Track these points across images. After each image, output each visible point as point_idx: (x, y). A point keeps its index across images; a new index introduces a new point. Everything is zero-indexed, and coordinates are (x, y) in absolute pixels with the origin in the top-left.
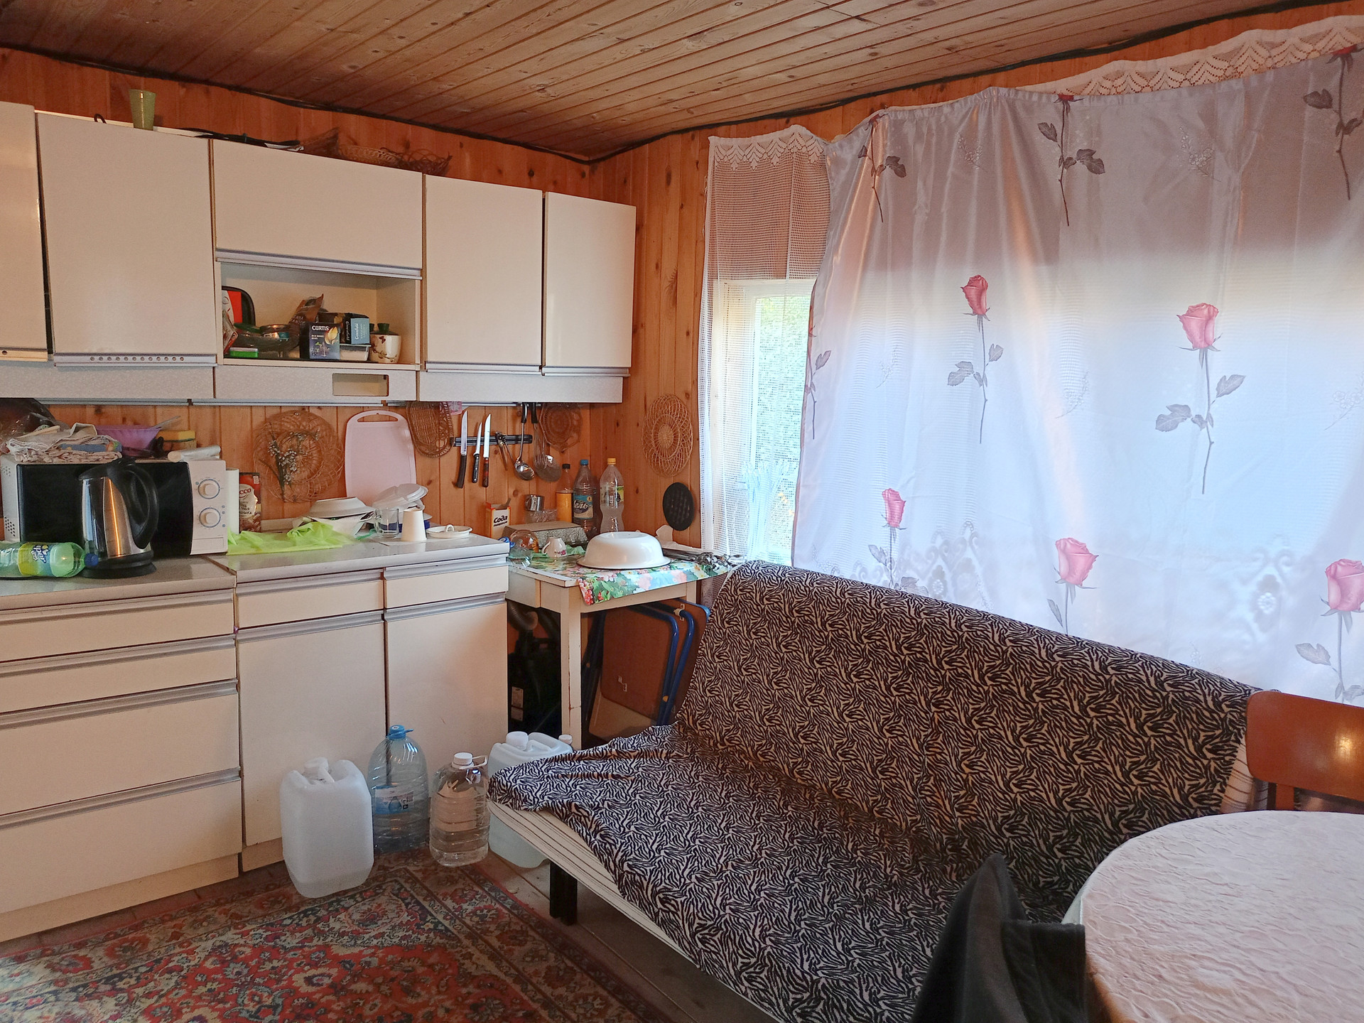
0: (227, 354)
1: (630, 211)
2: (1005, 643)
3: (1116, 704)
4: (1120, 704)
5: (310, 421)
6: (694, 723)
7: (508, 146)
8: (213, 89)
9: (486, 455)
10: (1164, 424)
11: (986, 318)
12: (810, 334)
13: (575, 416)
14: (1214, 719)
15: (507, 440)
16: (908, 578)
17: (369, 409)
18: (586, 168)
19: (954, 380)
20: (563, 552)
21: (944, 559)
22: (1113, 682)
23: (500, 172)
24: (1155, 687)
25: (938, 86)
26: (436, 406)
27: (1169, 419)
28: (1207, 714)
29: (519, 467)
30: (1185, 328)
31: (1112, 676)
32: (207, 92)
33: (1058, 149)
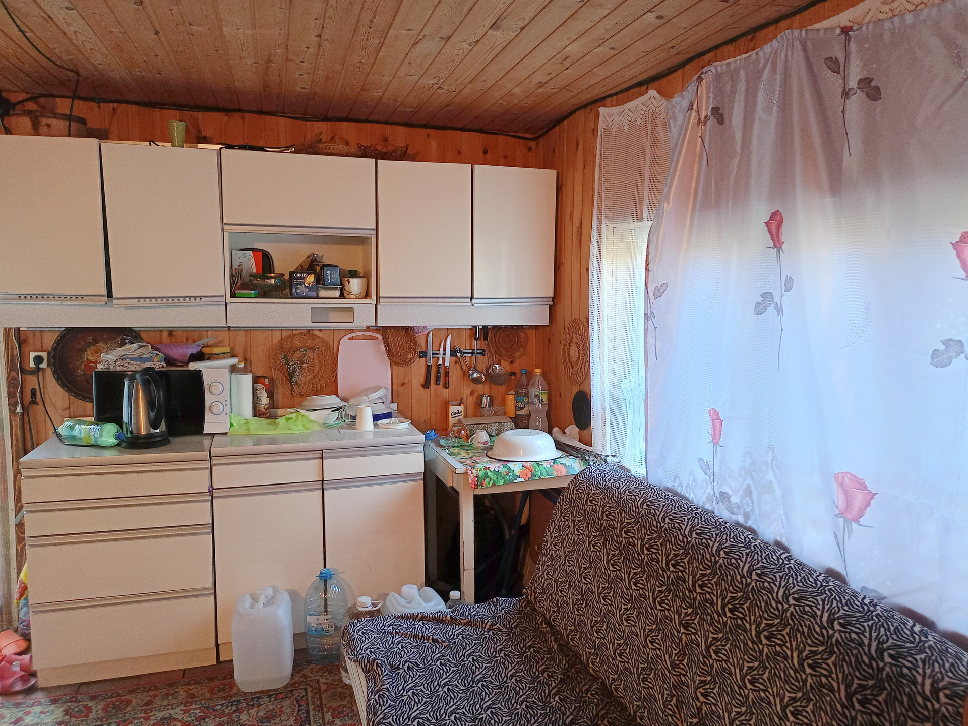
0: (233, 296)
1: (553, 173)
2: (751, 575)
3: (831, 665)
4: (835, 666)
5: (313, 339)
6: (535, 599)
7: (466, 134)
8: (246, 115)
9: (447, 364)
10: (939, 359)
11: (783, 251)
12: (647, 270)
13: (523, 335)
14: (926, 708)
15: (464, 353)
16: (724, 492)
17: (357, 331)
18: (533, 144)
19: (760, 309)
20: (486, 442)
21: (752, 479)
22: (834, 639)
23: (459, 153)
24: (874, 654)
25: (749, 37)
26: (407, 329)
27: (943, 354)
28: (920, 700)
29: (473, 374)
30: (959, 256)
31: (835, 631)
32: (243, 118)
33: (841, 81)
